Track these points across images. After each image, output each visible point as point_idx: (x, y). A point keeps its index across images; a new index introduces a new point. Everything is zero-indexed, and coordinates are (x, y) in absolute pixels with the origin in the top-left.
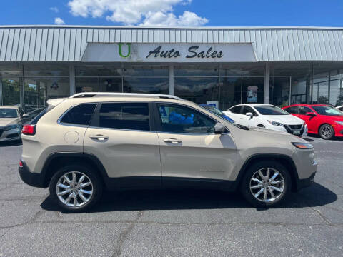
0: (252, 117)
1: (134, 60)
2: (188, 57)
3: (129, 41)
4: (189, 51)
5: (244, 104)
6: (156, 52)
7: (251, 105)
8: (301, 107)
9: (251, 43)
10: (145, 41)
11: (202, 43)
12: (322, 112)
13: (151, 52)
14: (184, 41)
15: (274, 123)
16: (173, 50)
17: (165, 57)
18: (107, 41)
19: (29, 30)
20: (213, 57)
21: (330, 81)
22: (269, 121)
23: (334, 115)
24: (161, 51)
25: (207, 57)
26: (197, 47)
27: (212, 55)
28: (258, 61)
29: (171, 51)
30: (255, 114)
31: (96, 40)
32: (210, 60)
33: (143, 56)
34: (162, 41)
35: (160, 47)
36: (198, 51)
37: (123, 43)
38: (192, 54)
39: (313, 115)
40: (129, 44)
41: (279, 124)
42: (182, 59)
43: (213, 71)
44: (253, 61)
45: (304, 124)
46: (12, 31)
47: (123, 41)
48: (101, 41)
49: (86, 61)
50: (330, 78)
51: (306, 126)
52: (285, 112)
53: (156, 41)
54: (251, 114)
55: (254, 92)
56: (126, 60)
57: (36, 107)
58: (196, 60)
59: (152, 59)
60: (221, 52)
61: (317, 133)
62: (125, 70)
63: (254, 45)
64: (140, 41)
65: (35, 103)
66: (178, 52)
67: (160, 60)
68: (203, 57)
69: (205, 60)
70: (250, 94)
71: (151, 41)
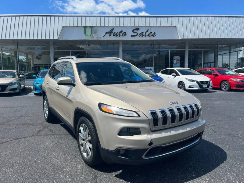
0: (175, 76)
1: (95, 38)
2: (132, 36)
3: (91, 25)
4: (133, 32)
5: (171, 68)
6: (110, 33)
7: (175, 69)
8: (209, 70)
9: (176, 26)
10: (102, 25)
11: (142, 27)
12: (223, 73)
13: (107, 33)
14: (129, 25)
15: (189, 80)
16: (122, 31)
17: (116, 36)
18: (76, 25)
19: (21, 18)
20: (149, 36)
21: (230, 53)
22: (187, 79)
23: (231, 75)
24: (113, 32)
25: (146, 36)
26: (138, 29)
27: (149, 35)
28: (180, 39)
29: (120, 32)
30: (177, 75)
31: (68, 25)
32: (148, 38)
33: (101, 36)
34: (114, 25)
35: (113, 29)
36: (139, 32)
37: (87, 27)
38: (135, 34)
39: (217, 75)
40: (92, 27)
41: (193, 81)
42: (128, 37)
43: (150, 46)
44: (177, 39)
45: (210, 81)
46: (10, 18)
47: (87, 25)
48: (72, 25)
49: (61, 39)
50: (230, 51)
51: (211, 82)
52: (198, 73)
53: (110, 25)
54: (175, 74)
55: (178, 60)
56: (89, 38)
57: (26, 72)
58: (138, 38)
59: (108, 38)
60: (155, 33)
61: (219, 87)
62: (89, 45)
63: (178, 28)
64: (99, 25)
65: (25, 70)
66: (125, 33)
67: (113, 38)
68: (142, 36)
69: (144, 38)
70: (175, 62)
71: (106, 25)
